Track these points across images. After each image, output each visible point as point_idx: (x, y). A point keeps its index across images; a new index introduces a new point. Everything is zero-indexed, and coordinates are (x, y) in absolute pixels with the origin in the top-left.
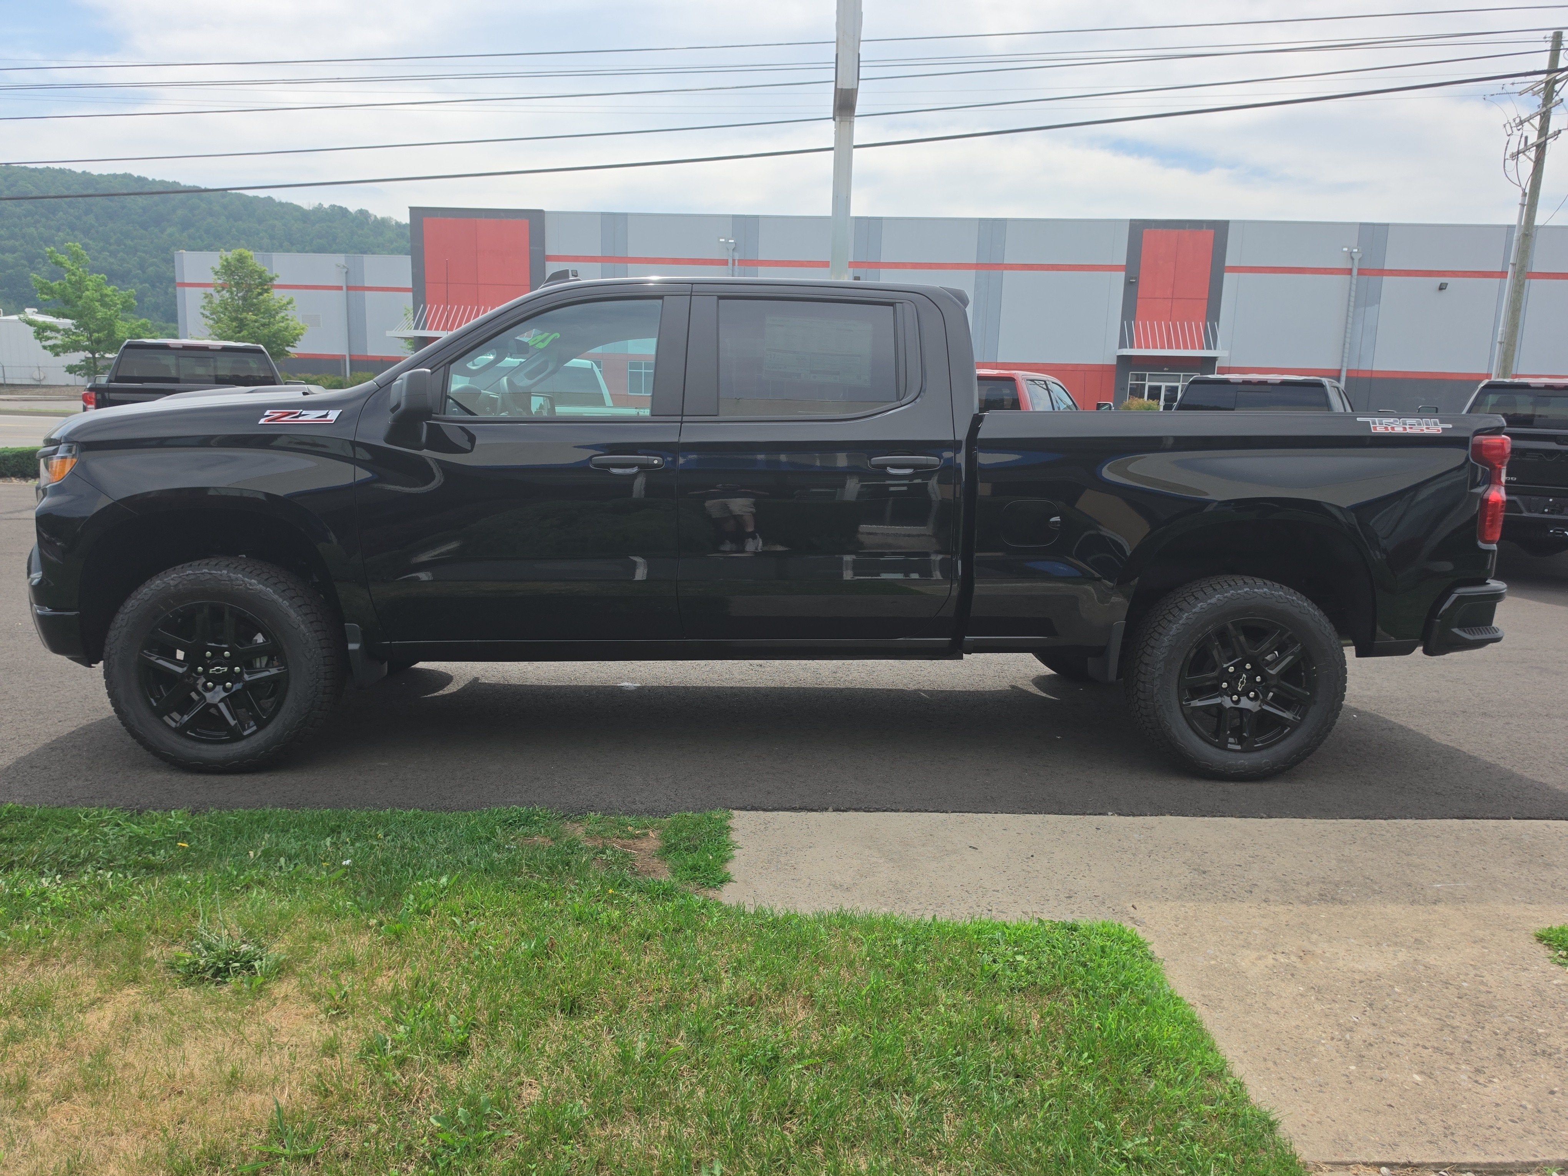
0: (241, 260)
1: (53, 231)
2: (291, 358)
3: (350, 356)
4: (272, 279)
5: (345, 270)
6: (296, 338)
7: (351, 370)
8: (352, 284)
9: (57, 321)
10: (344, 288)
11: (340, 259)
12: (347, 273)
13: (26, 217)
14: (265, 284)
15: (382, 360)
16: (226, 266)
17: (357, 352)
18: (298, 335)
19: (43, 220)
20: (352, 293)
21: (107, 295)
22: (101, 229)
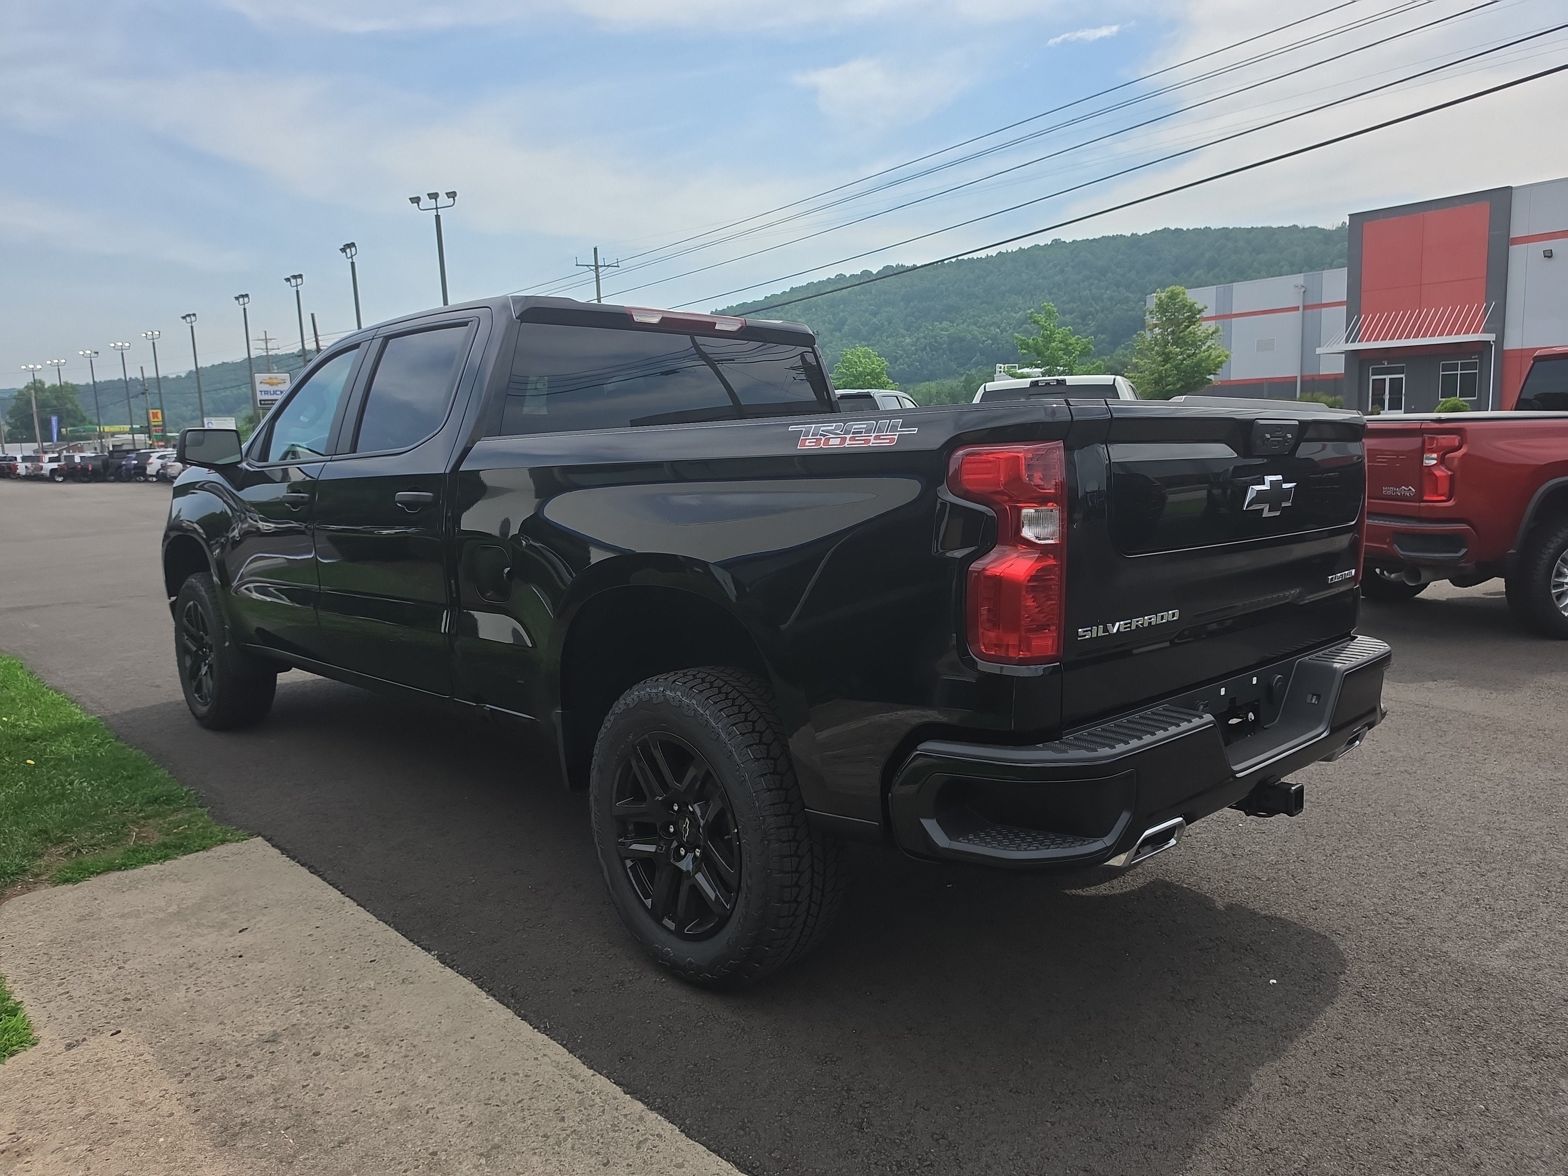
0: (1173, 297)
1: (1103, 291)
2: (1215, 386)
3: (1302, 377)
4: (1200, 311)
5: (1304, 289)
6: (1219, 365)
7: (1302, 391)
8: (1309, 303)
9: (1031, 370)
10: (1301, 308)
11: (1299, 279)
12: (1304, 292)
13: (1083, 282)
14: (1193, 316)
15: (1336, 379)
16: (1159, 305)
17: (1307, 373)
18: (1221, 362)
19: (1096, 282)
20: (1309, 312)
21: (1071, 344)
22: (1140, 281)
